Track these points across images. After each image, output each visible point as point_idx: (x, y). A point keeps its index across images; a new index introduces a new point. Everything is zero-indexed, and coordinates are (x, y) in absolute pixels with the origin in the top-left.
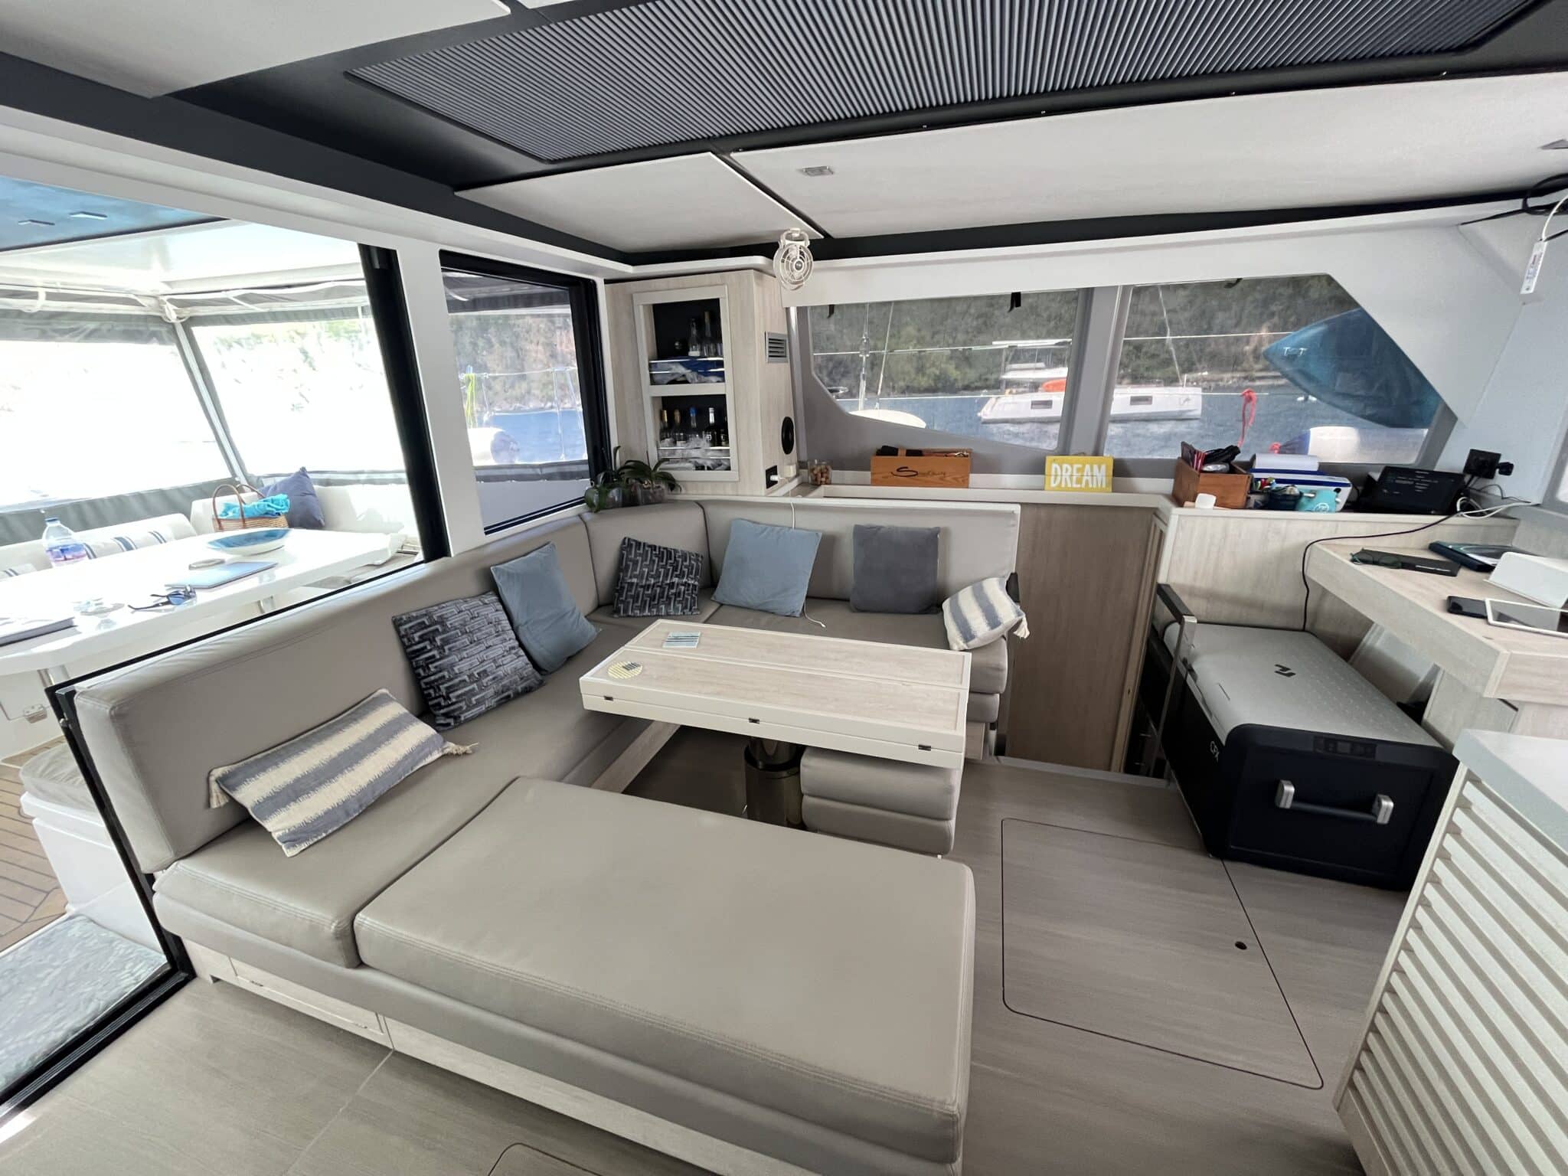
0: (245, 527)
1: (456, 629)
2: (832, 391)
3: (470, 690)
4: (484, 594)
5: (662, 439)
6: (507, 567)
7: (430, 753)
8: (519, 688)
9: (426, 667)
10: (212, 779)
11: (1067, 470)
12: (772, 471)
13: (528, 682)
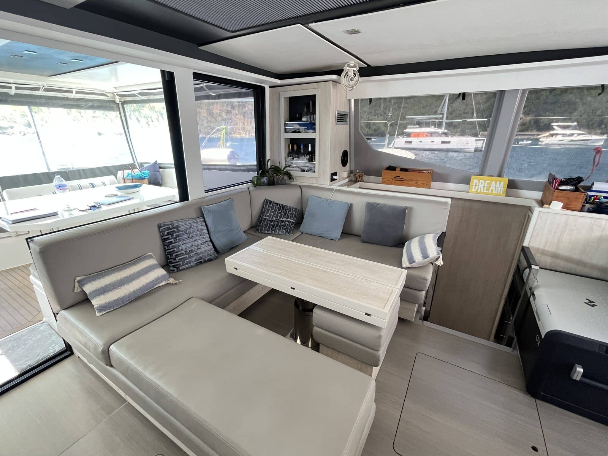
0: (133, 182)
1: (183, 231)
2: (368, 139)
3: (184, 258)
4: (198, 218)
5: (288, 157)
6: (209, 208)
7: (162, 282)
8: (206, 259)
9: (168, 246)
10: (76, 280)
11: (482, 183)
12: (335, 174)
13: (211, 256)
